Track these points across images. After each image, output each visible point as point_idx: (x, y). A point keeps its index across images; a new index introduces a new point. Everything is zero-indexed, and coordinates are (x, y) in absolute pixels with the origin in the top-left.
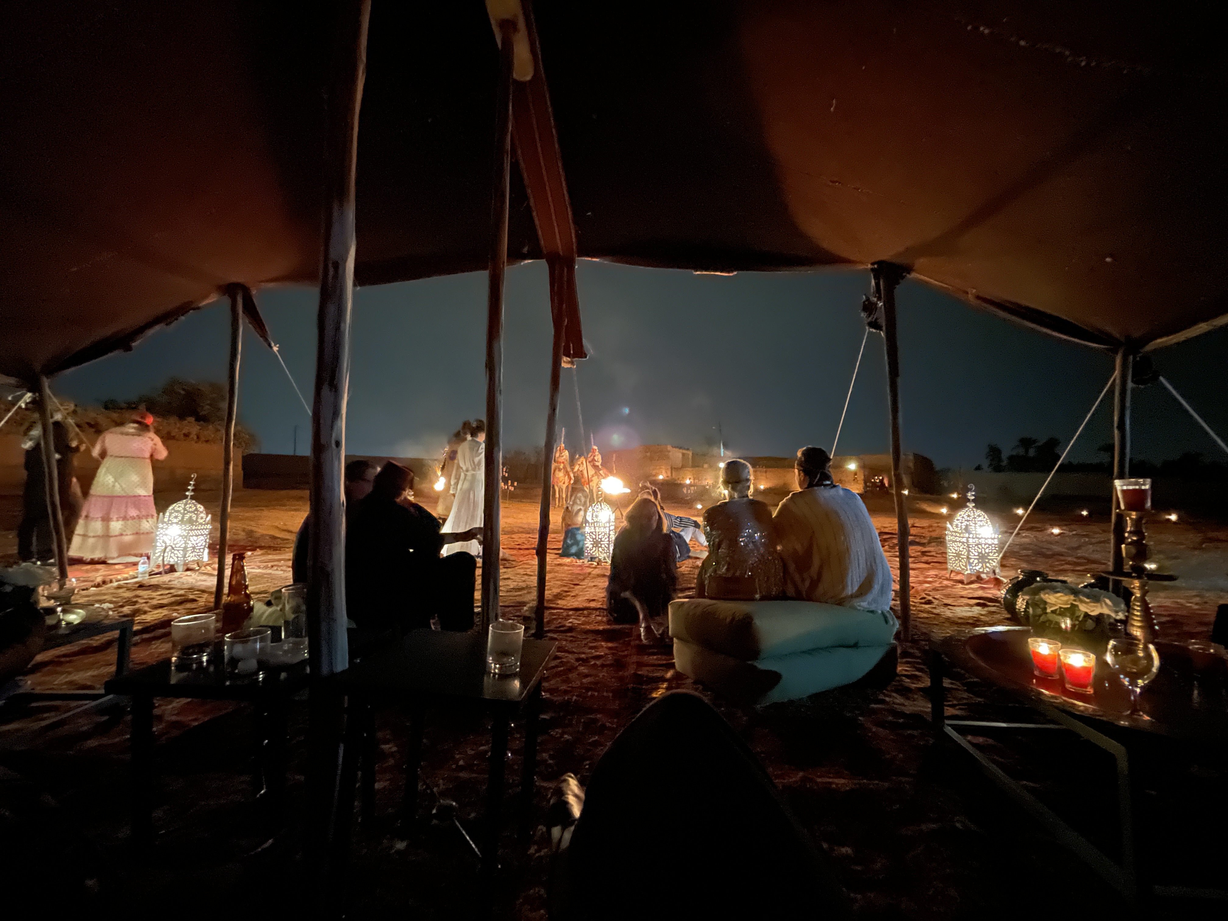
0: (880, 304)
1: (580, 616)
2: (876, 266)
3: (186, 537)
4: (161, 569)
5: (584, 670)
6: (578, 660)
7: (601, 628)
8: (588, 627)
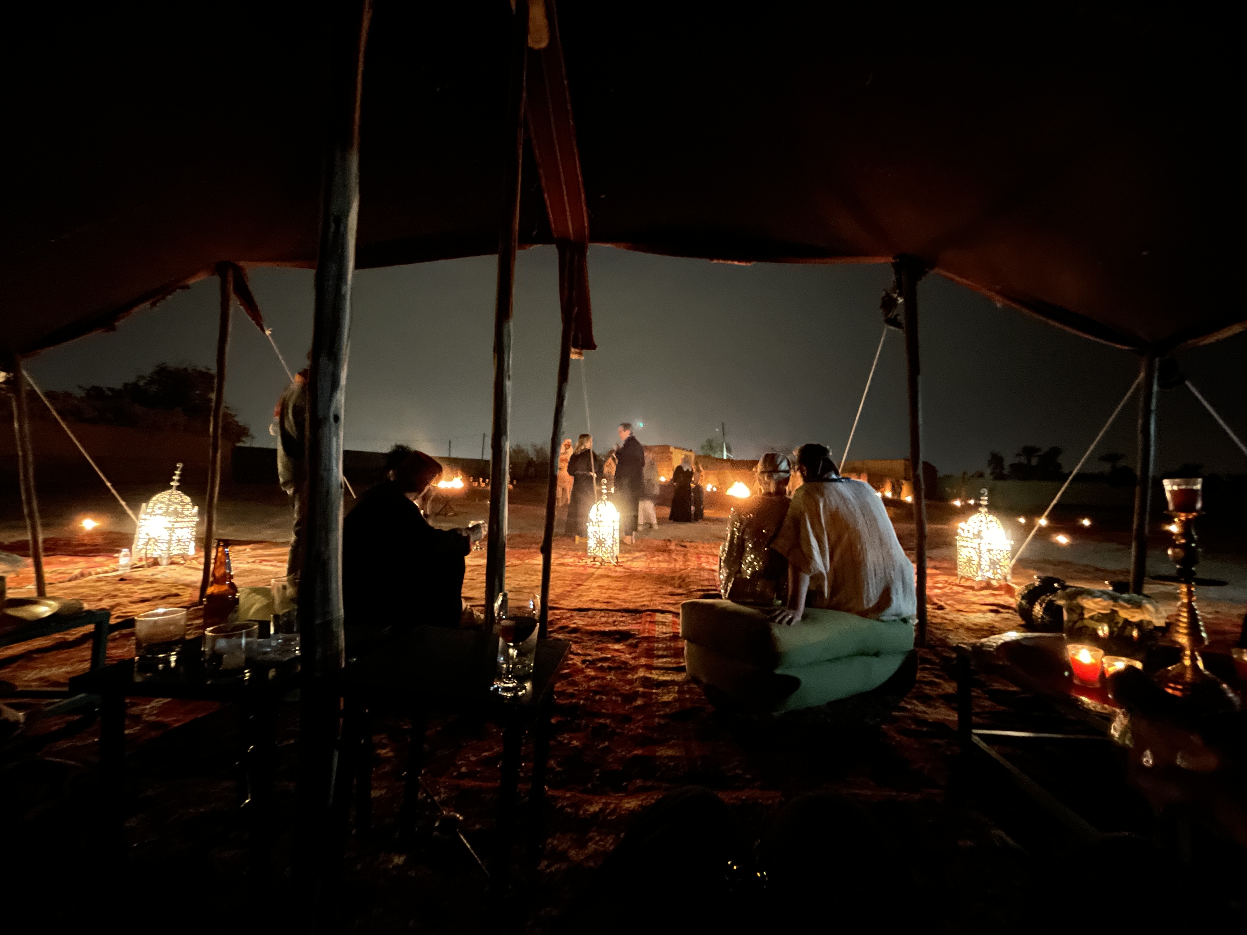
0: (900, 300)
1: (584, 617)
2: (897, 260)
3: (172, 530)
4: (143, 563)
5: (591, 673)
6: (584, 662)
7: (607, 629)
8: (593, 628)
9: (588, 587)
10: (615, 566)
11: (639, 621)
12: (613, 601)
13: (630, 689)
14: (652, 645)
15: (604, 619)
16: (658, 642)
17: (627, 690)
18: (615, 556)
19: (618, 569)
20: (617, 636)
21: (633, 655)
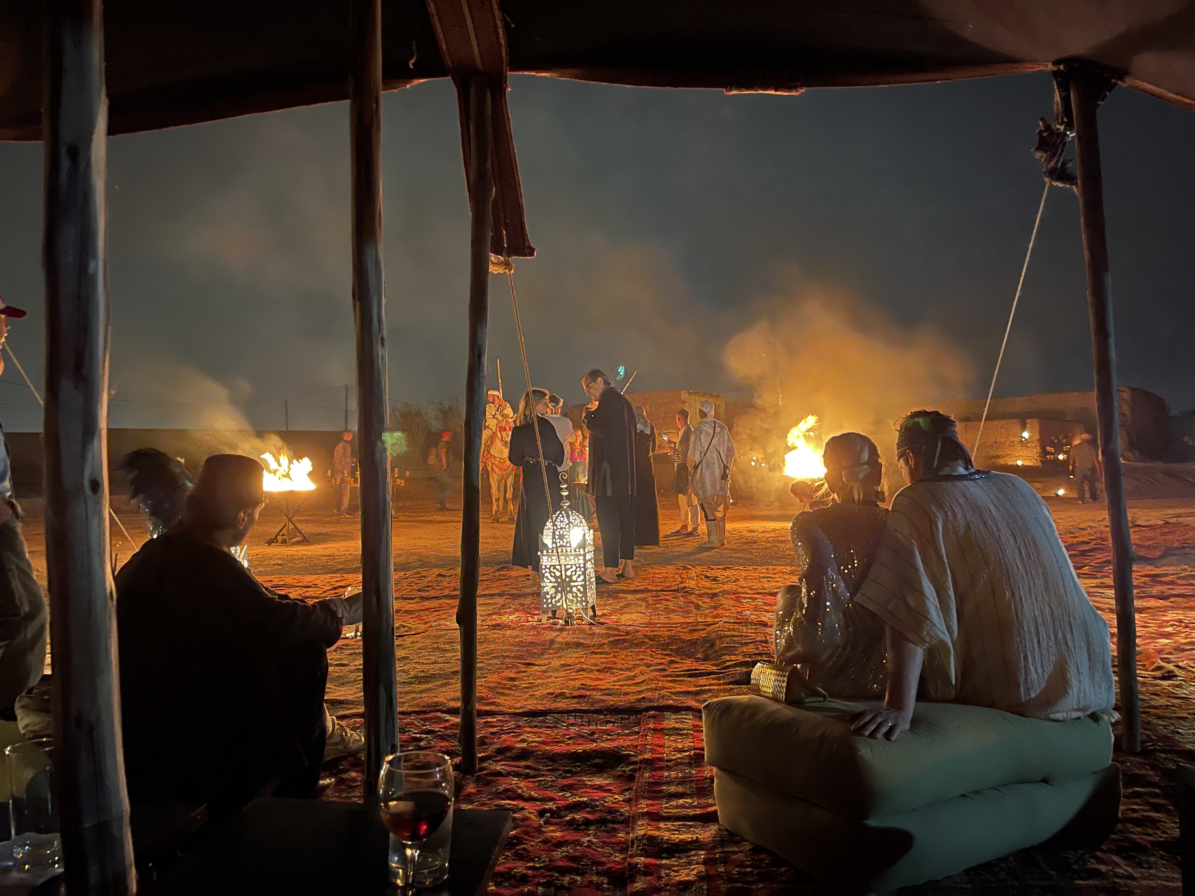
0: (1071, 135)
1: (540, 728)
2: (1062, 67)
5: (555, 833)
6: (542, 813)
7: (580, 749)
8: (557, 749)
9: (543, 668)
10: (591, 624)
11: (636, 729)
12: (588, 693)
13: (624, 859)
14: (659, 773)
15: (573, 730)
16: (669, 768)
17: (619, 863)
18: (590, 605)
19: (597, 630)
20: (597, 761)
21: (627, 795)
